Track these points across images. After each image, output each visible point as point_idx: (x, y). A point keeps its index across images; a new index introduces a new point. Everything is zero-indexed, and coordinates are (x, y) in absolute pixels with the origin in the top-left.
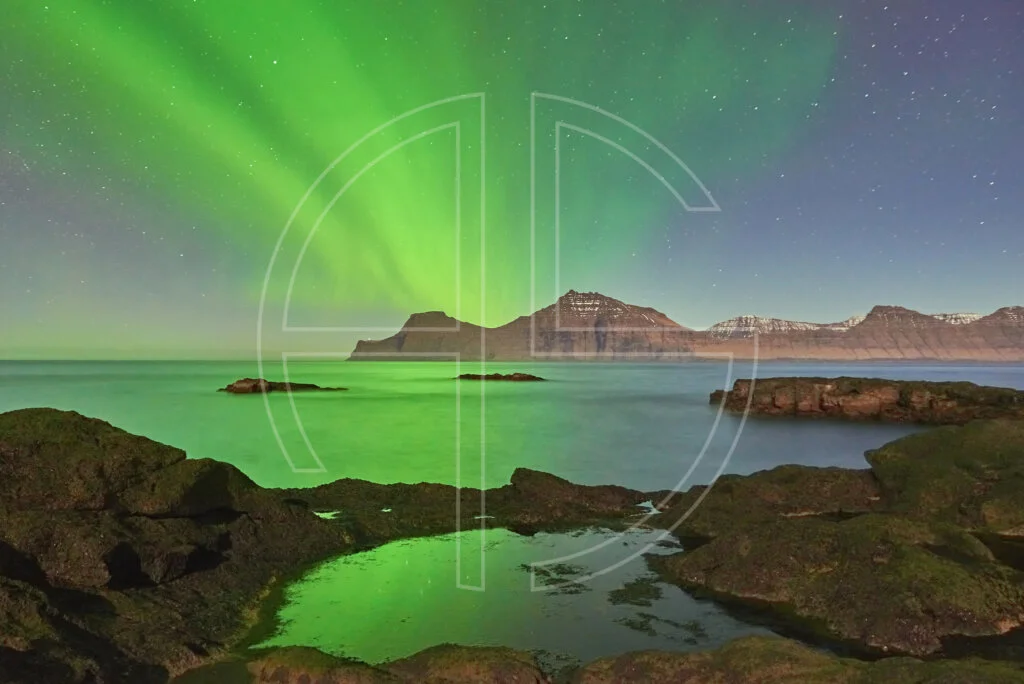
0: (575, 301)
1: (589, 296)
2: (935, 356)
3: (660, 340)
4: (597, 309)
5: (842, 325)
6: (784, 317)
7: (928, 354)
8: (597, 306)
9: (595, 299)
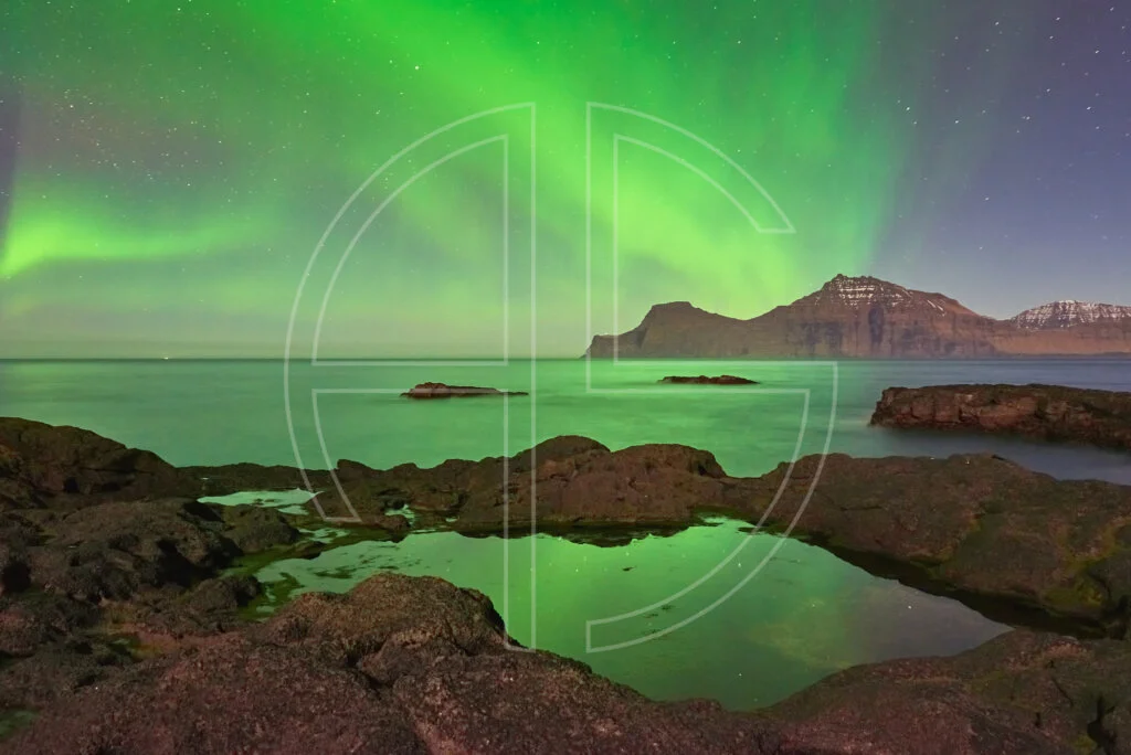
0: (844, 286)
1: (861, 281)
3: (951, 332)
4: (871, 295)
8: (870, 292)
9: (868, 285)
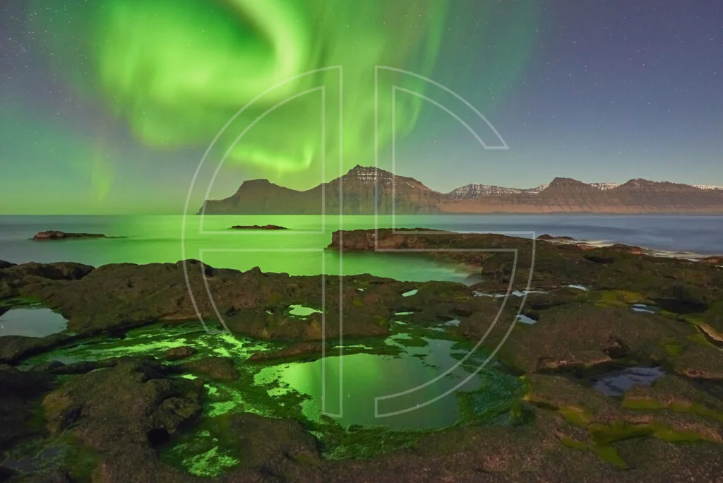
0: (360, 172)
1: (370, 169)
2: (590, 210)
3: (418, 200)
5: (535, 190)
6: (498, 185)
7: (586, 209)
